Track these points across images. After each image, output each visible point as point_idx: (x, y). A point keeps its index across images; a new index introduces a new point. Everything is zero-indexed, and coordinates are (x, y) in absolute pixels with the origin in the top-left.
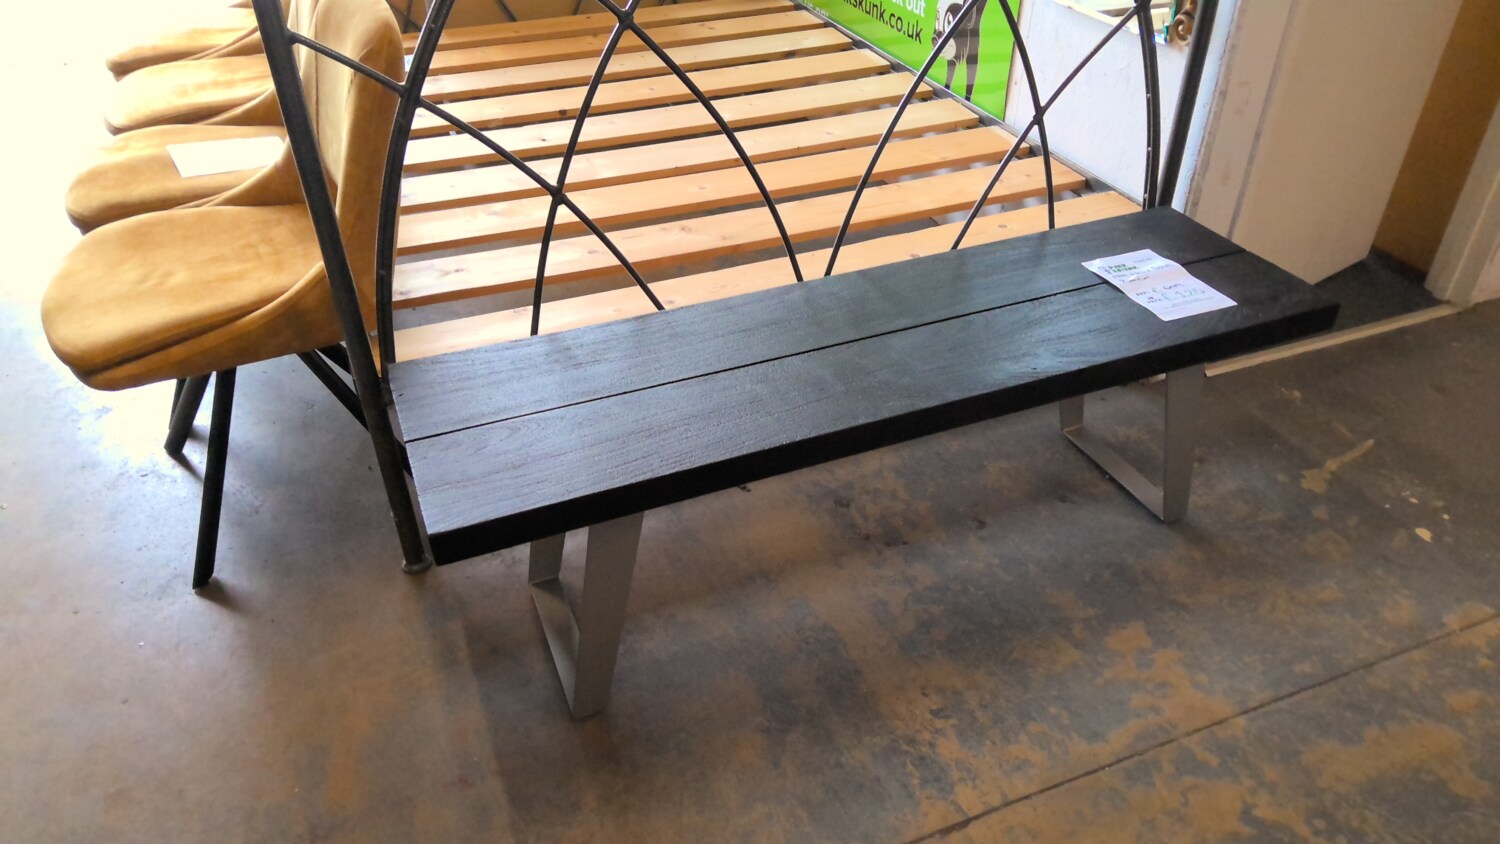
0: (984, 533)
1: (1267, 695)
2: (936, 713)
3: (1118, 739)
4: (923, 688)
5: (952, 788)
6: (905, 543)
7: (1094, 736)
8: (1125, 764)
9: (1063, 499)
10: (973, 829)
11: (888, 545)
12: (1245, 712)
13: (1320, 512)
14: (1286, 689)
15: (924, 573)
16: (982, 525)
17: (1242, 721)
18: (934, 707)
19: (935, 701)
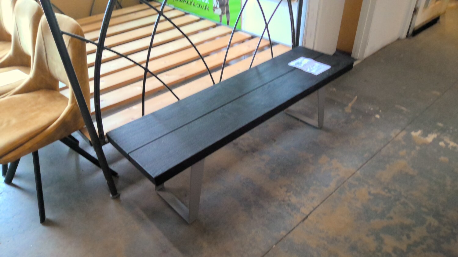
0: (276, 142)
1: (361, 164)
2: (286, 192)
3: (333, 185)
4: (280, 187)
5: (300, 210)
6: (258, 150)
7: (327, 186)
8: (337, 190)
10: (309, 218)
11: (253, 152)
12: (358, 169)
13: (353, 117)
14: (365, 161)
15: (266, 157)
17: (359, 172)
18: (285, 190)
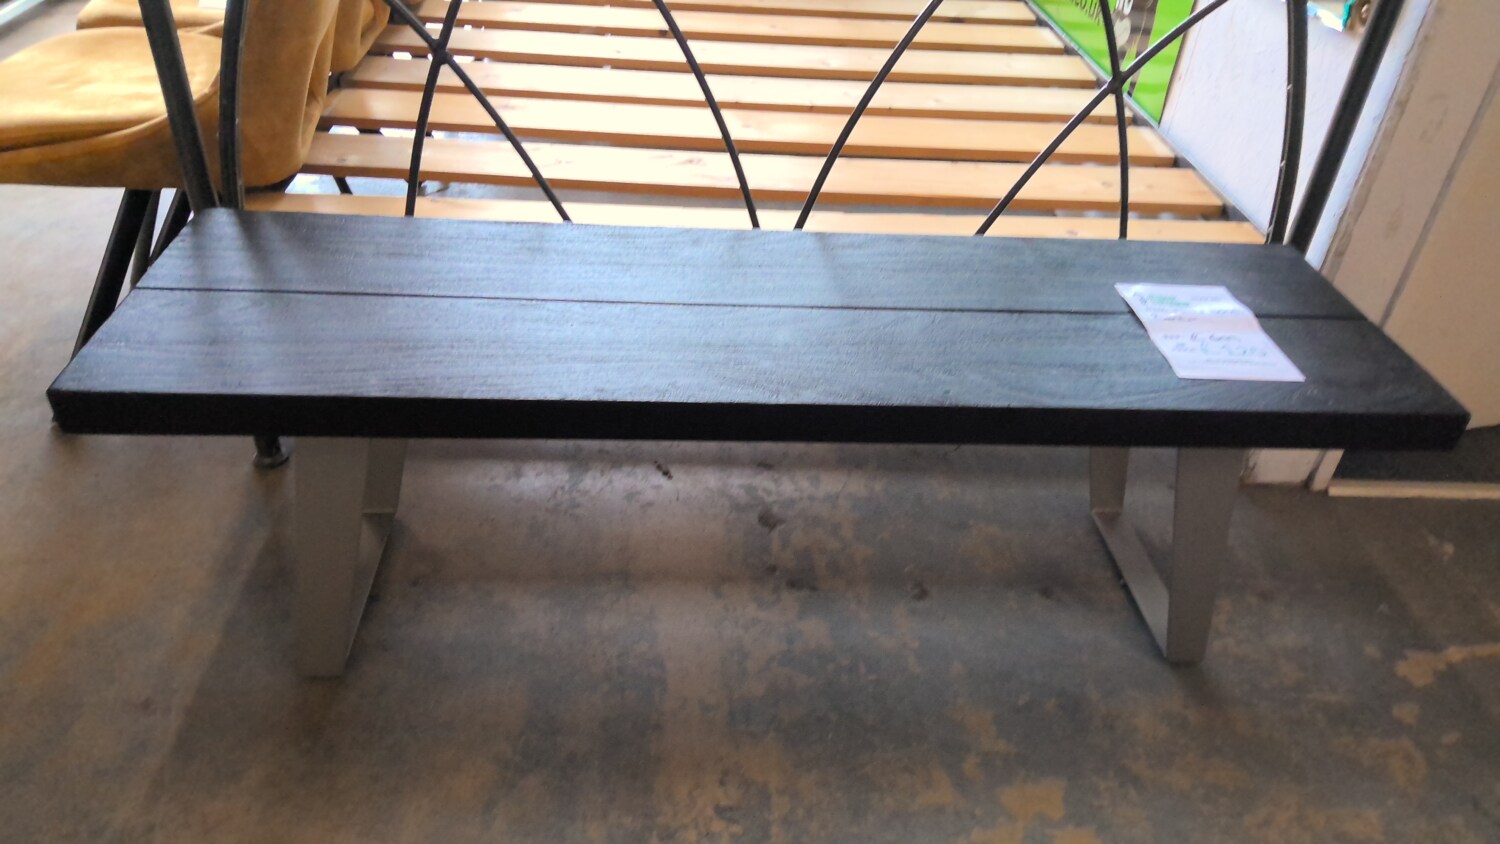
0: (921, 605)
2: (720, 811)
4: (726, 773)
6: (814, 589)
9: (1046, 593)
11: (793, 584)
13: (1406, 712)
15: (814, 630)
16: (922, 594)
18: (724, 803)
19: (730, 796)
